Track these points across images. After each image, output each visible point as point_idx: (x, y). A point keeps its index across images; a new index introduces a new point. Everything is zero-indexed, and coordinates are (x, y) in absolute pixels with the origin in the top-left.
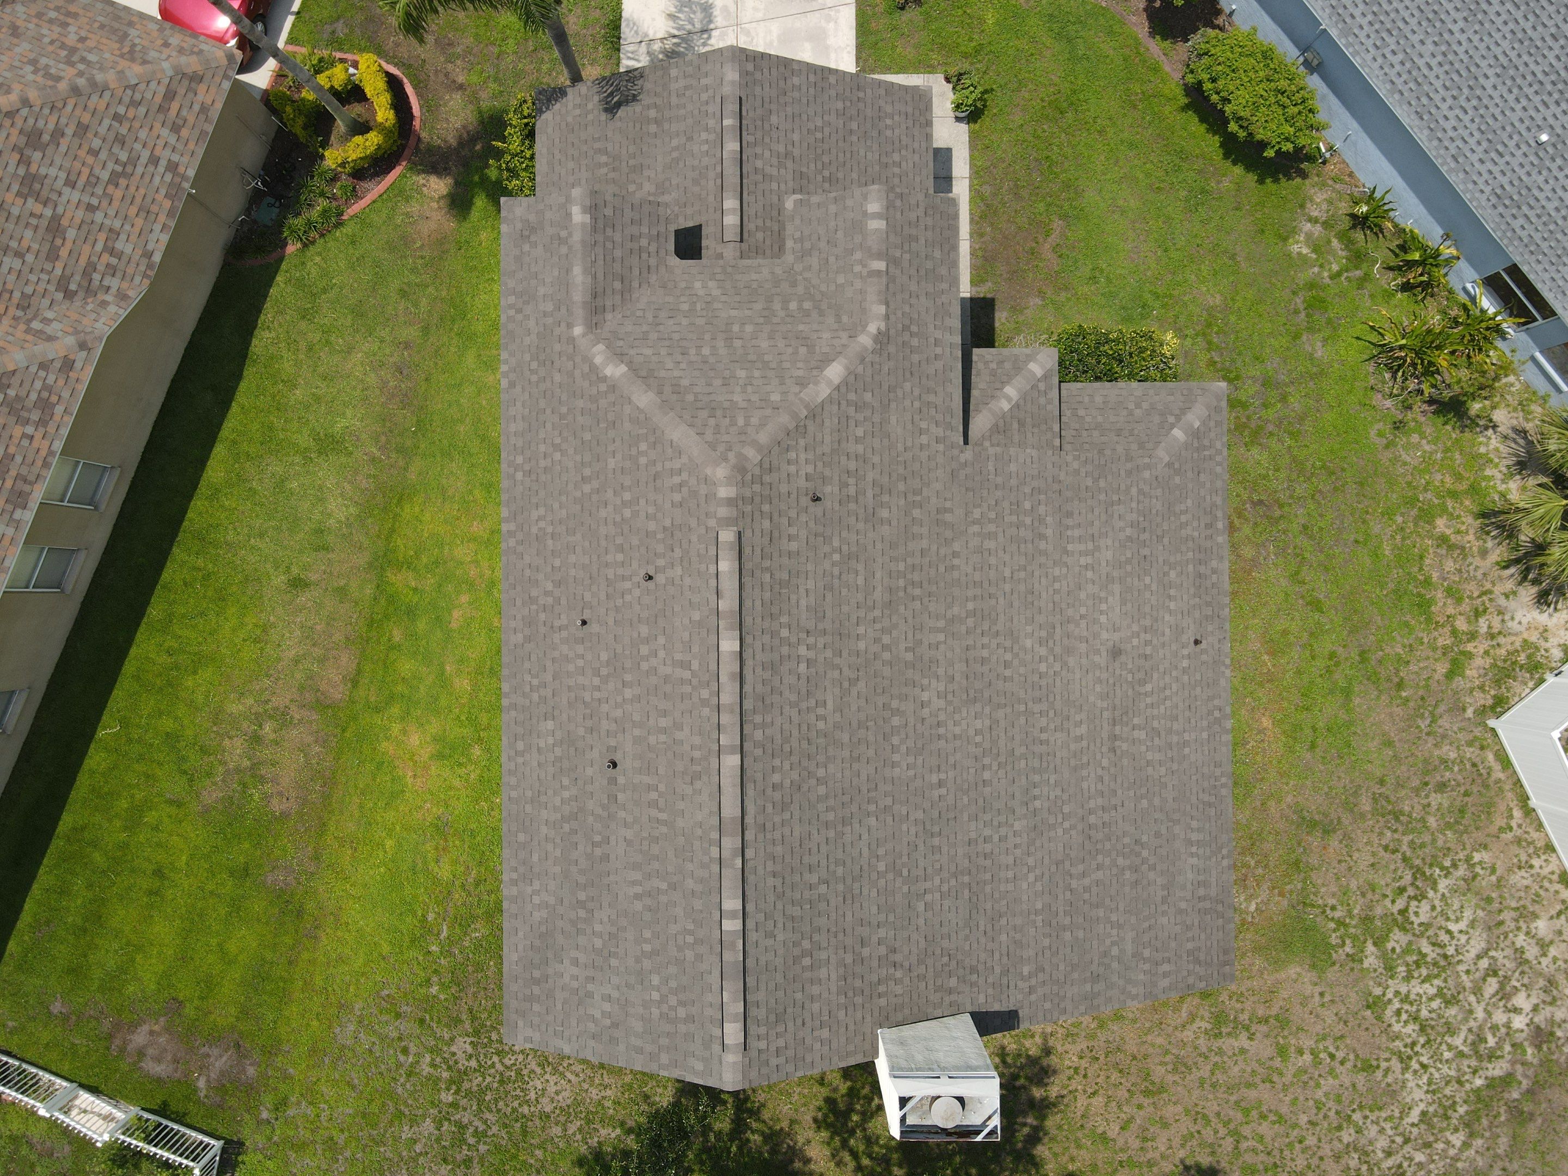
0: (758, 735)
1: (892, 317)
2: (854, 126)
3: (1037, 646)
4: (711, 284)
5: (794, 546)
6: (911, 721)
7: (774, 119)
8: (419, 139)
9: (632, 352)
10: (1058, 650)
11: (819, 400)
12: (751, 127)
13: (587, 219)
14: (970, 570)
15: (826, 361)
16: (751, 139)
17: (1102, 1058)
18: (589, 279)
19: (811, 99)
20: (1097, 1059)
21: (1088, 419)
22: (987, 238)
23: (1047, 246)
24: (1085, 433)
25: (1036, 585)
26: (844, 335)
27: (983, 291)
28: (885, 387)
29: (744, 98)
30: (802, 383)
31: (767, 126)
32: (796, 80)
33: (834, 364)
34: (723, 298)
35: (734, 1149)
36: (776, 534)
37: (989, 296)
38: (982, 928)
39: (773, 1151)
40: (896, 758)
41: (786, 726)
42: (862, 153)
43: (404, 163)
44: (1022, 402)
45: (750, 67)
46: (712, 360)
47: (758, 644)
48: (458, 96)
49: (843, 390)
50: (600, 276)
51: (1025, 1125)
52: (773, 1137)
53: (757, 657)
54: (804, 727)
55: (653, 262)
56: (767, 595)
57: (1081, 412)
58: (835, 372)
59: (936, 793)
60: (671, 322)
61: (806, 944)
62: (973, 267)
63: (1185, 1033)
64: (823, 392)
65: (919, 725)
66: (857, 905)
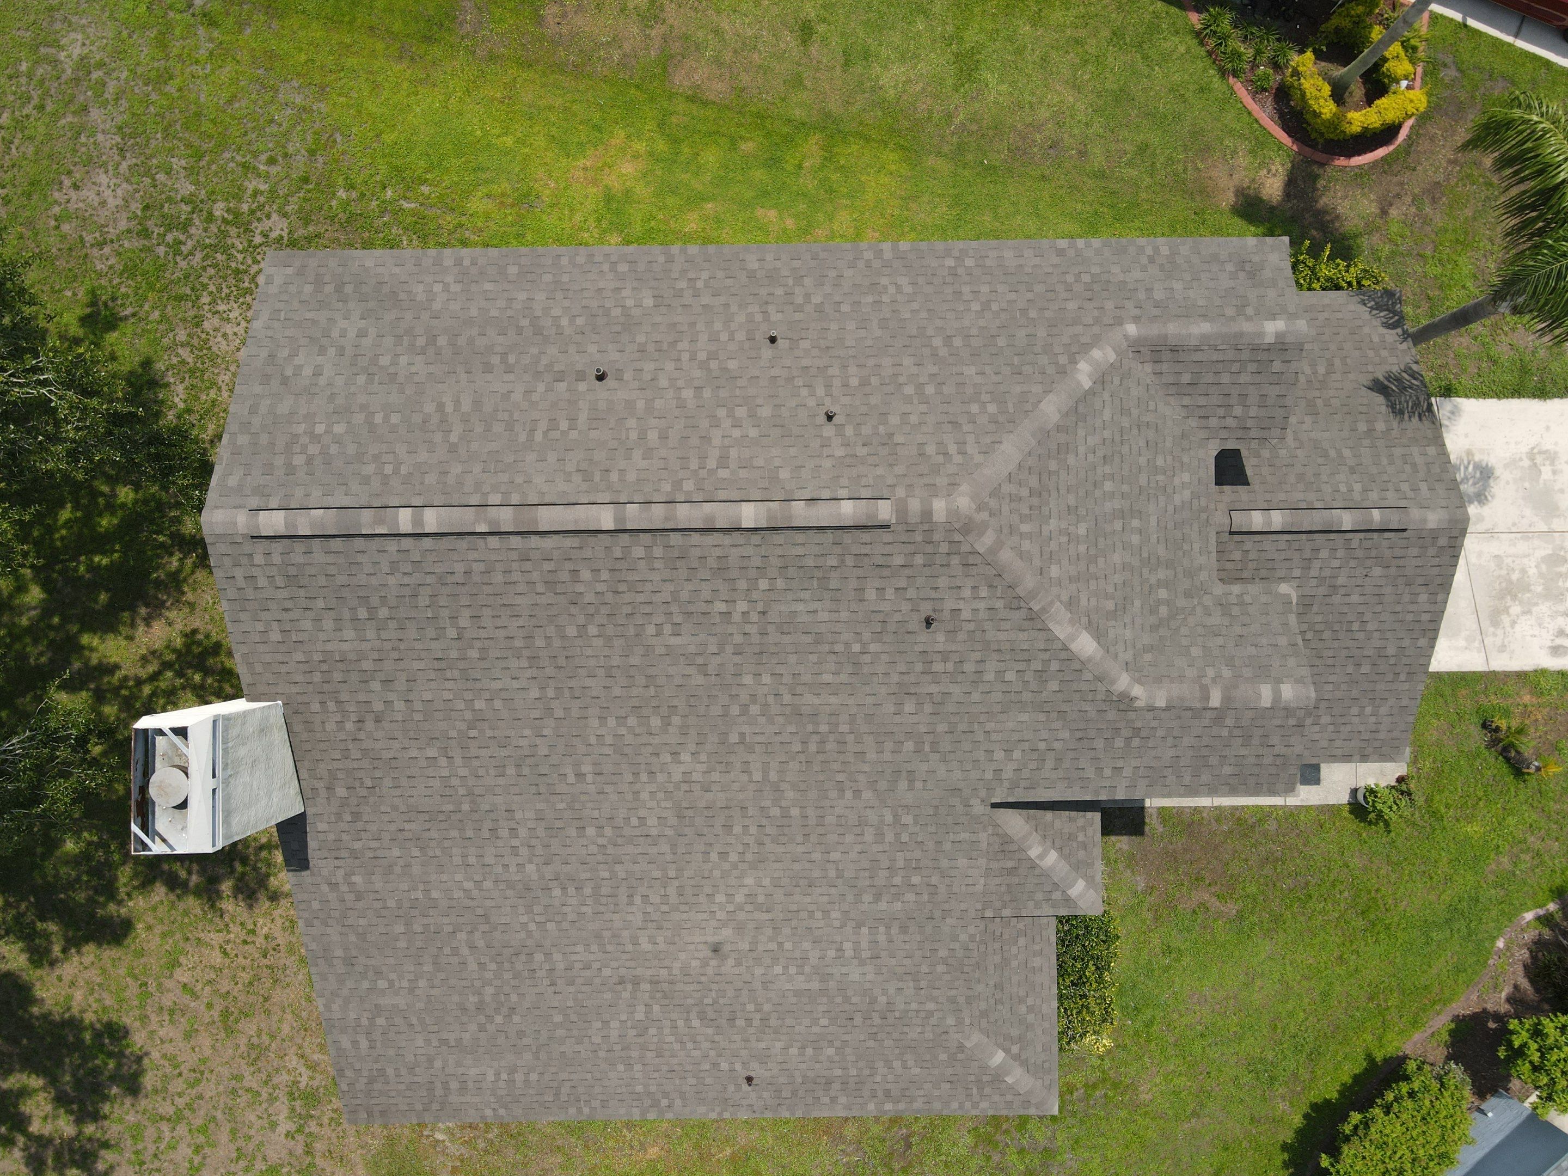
0: (638, 552)
1: (1150, 715)
2: (1365, 669)
3: (746, 890)
4: (1187, 494)
5: (871, 595)
7: (1377, 571)
8: (1322, 165)
9: (1106, 395)
10: (741, 916)
11: (1051, 626)
12: (1368, 544)
13: (1270, 339)
14: (838, 811)
15: (1099, 635)
16: (1355, 544)
17: (266, 962)
18: (1194, 342)
19: (1400, 617)
20: (265, 956)
21: (1014, 950)
22: (1214, 826)
23: (1206, 896)
24: (997, 946)
25: (819, 890)
26: (1128, 656)
27: (1153, 823)
28: (1064, 707)
29: (1405, 534)
30: (1071, 604)
31: (1369, 563)
32: (1423, 598)
33: (1095, 644)
34: (1170, 509)
35: (161, 538)
36: (886, 572)
37: (1147, 829)
38: (407, 826)
39: (158, 584)
40: (612, 722)
41: (648, 587)
42: (1332, 678)
43: (1295, 148)
44: (1037, 872)
45: (1443, 541)
46: (1098, 493)
47: (749, 551)
48: (1374, 209)
49: (1063, 655)
50: (1198, 356)
51: (190, 873)
52: (176, 582)
53: (734, 550)
54: (647, 609)
55: (1213, 422)
56: (810, 562)
57: (1022, 941)
58: (1085, 645)
60: (1142, 443)
61: (383, 613)
62: (1180, 811)
63: (295, 1058)
64: (1061, 631)
66: (433, 675)
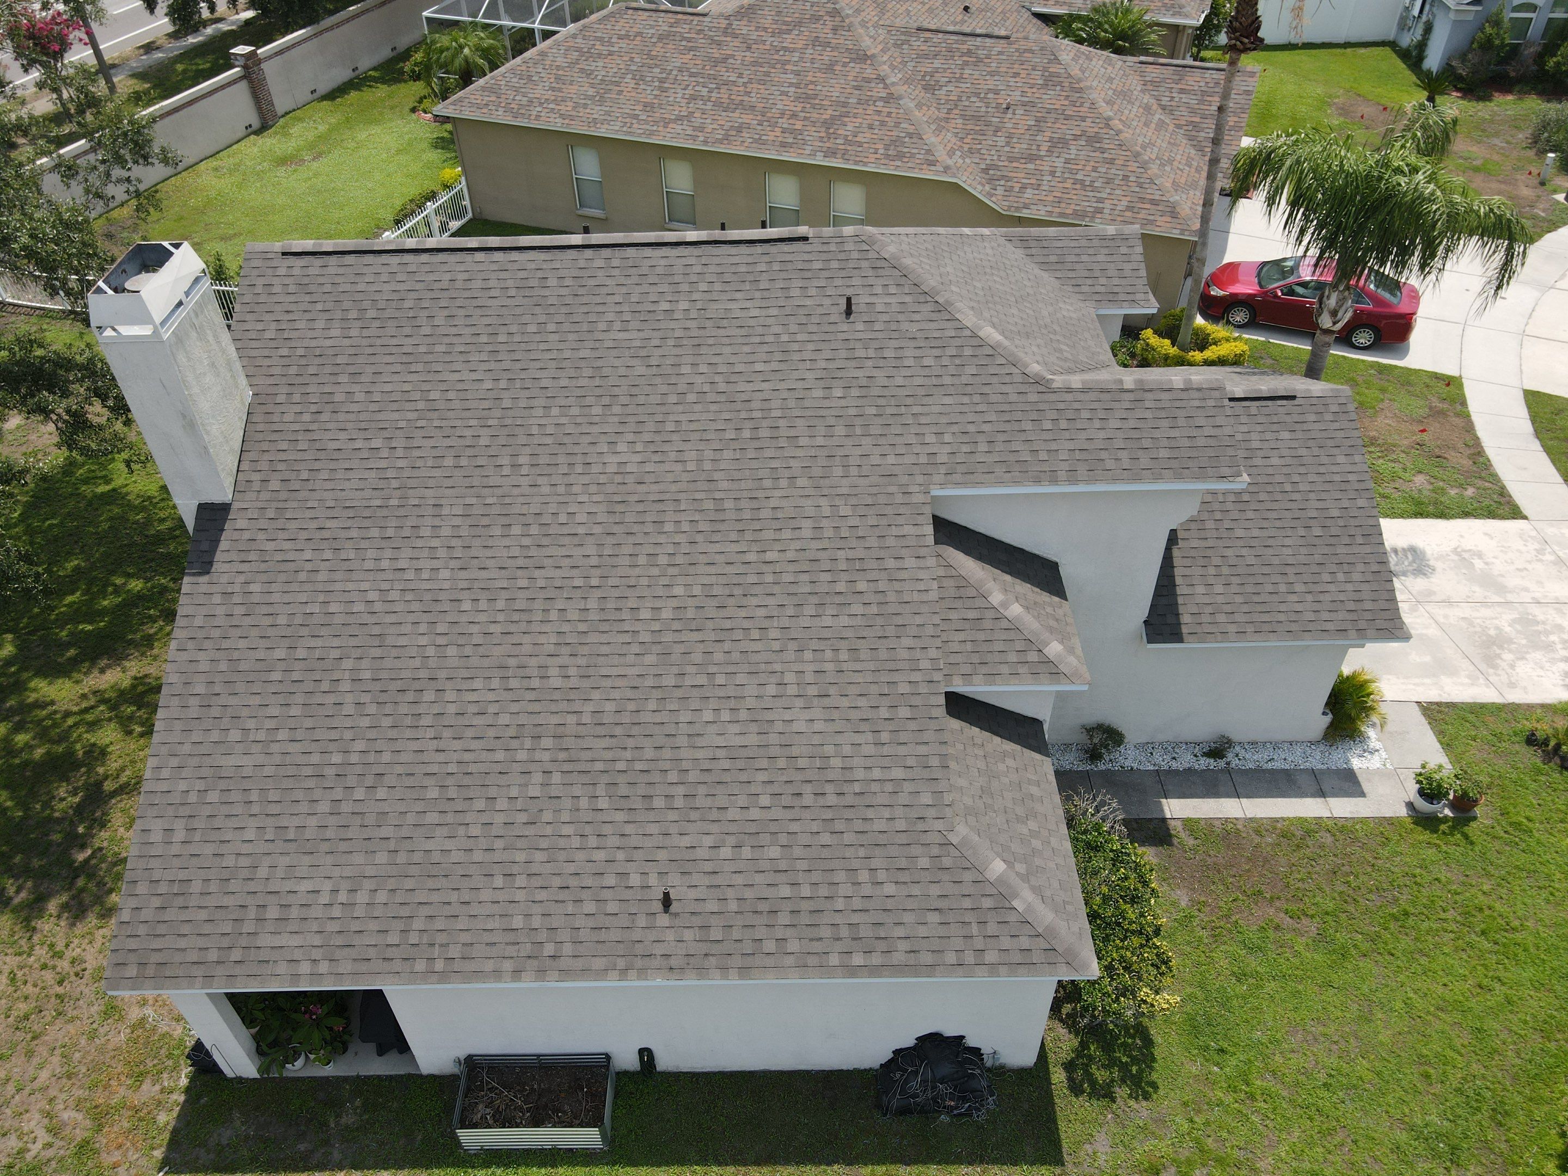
5: (795, 292)
6: (595, 429)
7: (1286, 435)
11: (957, 316)
12: (1266, 411)
15: (1005, 337)
16: (1254, 411)
19: (1327, 477)
23: (1272, 912)
26: (1039, 359)
27: (1180, 835)
28: (986, 390)
29: (1297, 402)
31: (1274, 427)
32: (1341, 459)
36: (809, 274)
41: (604, 290)
45: (1334, 408)
47: (692, 261)
53: (679, 260)
54: (600, 309)
56: (743, 269)
58: (992, 333)
59: (505, 461)
60: (1024, 277)
61: (371, 314)
62: (1209, 822)
65: (589, 439)
